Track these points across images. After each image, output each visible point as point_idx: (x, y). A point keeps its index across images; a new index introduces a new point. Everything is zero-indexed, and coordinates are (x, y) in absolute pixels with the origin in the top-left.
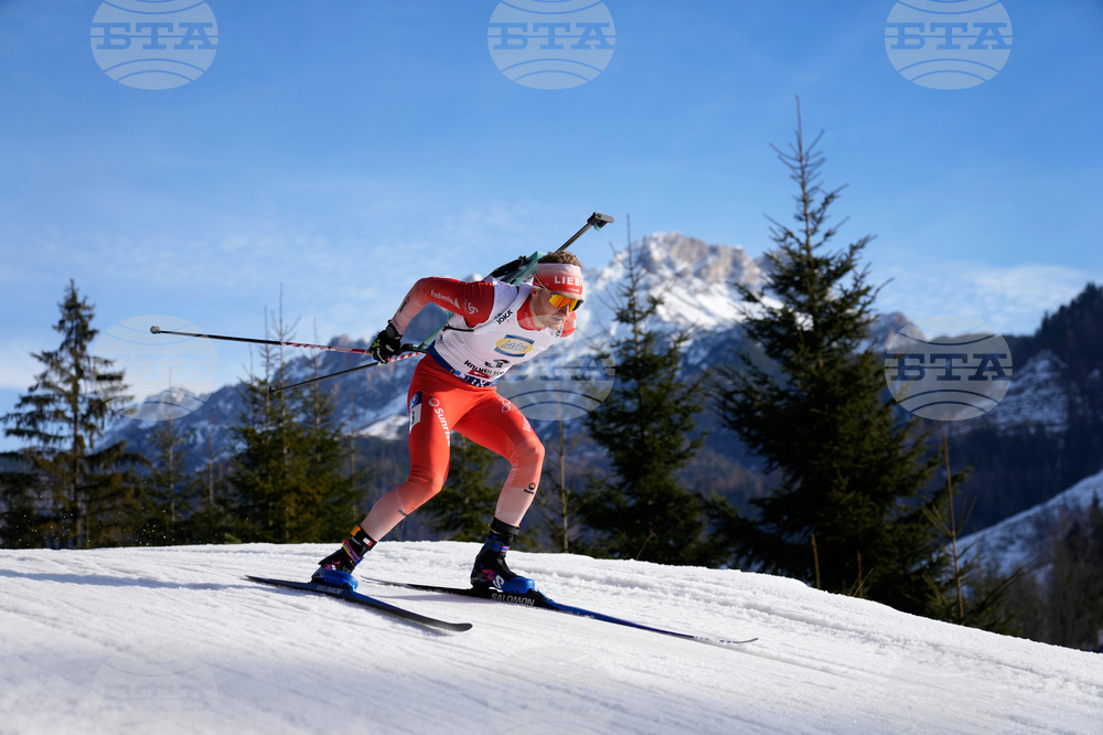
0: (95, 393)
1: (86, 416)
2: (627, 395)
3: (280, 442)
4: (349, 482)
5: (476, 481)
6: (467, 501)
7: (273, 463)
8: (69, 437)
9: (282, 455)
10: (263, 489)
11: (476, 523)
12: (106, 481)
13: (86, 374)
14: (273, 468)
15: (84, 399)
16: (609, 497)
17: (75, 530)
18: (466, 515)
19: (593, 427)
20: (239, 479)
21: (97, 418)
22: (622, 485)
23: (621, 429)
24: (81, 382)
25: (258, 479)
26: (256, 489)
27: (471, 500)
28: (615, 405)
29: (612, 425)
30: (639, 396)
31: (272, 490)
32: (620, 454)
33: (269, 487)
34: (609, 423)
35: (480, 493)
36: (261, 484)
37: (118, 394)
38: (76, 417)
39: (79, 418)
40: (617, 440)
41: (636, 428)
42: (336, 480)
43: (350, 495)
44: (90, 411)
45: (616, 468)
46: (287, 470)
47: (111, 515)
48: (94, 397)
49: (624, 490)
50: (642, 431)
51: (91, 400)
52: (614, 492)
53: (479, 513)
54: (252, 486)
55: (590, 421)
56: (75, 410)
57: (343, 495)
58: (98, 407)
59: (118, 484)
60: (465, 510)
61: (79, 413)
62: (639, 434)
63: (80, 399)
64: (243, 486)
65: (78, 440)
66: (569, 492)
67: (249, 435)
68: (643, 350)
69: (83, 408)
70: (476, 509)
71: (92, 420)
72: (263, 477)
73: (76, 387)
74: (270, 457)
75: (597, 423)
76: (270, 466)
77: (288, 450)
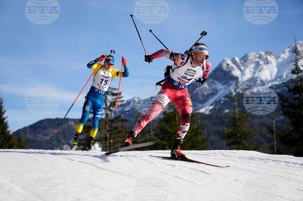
0: (112, 99)
1: (110, 107)
2: (295, 99)
3: (175, 115)
4: (198, 129)
5: (242, 129)
6: (239, 135)
7: (173, 122)
8: (104, 114)
9: (175, 120)
10: (170, 131)
11: (242, 143)
12: (116, 128)
13: (109, 93)
14: (173, 124)
15: (109, 101)
16: (289, 134)
17: (107, 144)
18: (238, 140)
19: (283, 110)
20: (162, 128)
21: (113, 107)
22: (293, 130)
23: (293, 111)
24: (108, 96)
25: (168, 128)
26: (168, 131)
27: (240, 135)
28: (291, 103)
29: (290, 109)
30: (300, 100)
31: (173, 131)
32: (293, 119)
33: (172, 130)
34: (289, 109)
35: (243, 132)
36: (169, 129)
37: (120, 100)
38: (106, 107)
39: (107, 108)
40: (292, 115)
41: (299, 110)
42: (194, 128)
43: (198, 133)
44: (111, 105)
45: (291, 124)
46: (177, 125)
47: (118, 139)
48: (112, 101)
49: (294, 132)
50: (301, 111)
51: (111, 102)
52: (291, 132)
53: (242, 139)
54: (166, 130)
55: (282, 108)
56: (106, 105)
57: (196, 133)
58: (113, 104)
59: (120, 129)
60: (238, 138)
61: (107, 106)
62: (300, 112)
63: (107, 101)
64: (162, 130)
65: (107, 115)
66: (276, 133)
67: (165, 113)
68: (301, 84)
69: (108, 104)
70: (242, 138)
71: (111, 108)
72: (170, 127)
73: (106, 97)
74: (171, 121)
75: (285, 109)
76: (172, 123)
77: (178, 118)
